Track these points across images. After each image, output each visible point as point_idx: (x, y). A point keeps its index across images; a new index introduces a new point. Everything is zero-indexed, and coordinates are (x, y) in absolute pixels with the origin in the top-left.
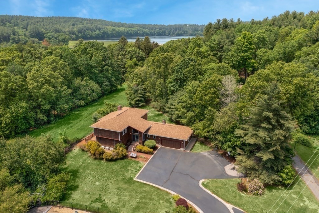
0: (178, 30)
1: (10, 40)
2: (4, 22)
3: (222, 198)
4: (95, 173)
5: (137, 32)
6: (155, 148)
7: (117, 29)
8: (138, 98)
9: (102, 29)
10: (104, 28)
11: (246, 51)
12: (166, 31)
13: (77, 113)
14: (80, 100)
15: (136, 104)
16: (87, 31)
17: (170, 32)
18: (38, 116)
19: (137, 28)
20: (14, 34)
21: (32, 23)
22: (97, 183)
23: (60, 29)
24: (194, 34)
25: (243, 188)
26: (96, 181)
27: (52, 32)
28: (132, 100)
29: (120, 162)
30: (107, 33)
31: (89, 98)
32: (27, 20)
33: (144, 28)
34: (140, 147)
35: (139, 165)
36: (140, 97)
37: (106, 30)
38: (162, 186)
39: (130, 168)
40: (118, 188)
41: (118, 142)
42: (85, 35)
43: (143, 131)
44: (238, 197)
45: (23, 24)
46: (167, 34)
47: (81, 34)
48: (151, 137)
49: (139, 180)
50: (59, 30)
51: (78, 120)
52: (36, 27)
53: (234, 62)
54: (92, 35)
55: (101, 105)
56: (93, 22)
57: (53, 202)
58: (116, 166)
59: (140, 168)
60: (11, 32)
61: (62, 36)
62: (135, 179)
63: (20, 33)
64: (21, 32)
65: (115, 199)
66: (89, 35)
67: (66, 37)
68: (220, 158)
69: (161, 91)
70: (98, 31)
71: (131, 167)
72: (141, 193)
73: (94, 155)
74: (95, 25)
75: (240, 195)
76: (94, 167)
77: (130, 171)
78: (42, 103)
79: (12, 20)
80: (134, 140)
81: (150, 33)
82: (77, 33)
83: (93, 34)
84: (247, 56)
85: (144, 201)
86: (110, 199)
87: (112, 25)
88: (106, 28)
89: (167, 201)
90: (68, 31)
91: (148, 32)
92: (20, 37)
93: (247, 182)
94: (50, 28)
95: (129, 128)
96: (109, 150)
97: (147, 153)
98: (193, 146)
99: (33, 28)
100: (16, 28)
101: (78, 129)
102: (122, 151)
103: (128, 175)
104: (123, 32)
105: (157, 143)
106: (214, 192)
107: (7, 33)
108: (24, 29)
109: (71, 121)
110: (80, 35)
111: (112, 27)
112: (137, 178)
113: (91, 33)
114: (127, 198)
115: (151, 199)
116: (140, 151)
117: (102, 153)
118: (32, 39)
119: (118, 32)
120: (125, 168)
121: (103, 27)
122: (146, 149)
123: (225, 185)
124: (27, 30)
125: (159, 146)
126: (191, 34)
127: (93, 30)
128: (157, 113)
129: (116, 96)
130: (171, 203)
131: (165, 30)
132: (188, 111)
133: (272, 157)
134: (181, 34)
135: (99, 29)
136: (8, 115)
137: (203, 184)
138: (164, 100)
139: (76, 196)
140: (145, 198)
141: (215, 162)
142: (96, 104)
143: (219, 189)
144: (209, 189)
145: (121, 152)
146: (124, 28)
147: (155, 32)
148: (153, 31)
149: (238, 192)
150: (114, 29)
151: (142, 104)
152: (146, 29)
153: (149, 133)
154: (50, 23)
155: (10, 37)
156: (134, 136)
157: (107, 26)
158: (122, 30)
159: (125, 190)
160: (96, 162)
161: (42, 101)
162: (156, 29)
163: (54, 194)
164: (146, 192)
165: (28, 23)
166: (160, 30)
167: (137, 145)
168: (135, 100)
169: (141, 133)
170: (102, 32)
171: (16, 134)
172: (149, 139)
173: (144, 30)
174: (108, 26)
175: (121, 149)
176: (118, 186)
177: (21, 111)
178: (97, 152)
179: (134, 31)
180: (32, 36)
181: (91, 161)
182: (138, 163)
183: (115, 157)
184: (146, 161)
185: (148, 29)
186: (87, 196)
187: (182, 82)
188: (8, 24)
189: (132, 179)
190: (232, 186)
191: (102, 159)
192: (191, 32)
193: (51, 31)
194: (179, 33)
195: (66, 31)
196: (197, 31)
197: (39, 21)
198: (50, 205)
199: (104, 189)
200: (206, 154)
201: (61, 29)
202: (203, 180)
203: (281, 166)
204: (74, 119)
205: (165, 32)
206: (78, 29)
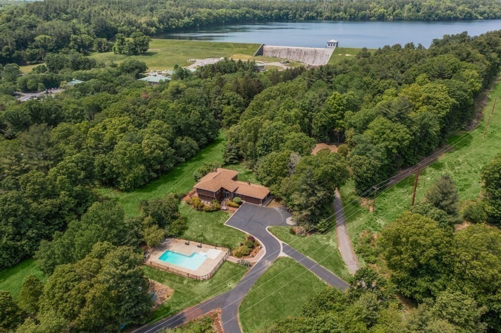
0: (308, 10)
1: (70, 41)
2: (58, 12)
3: (278, 237)
4: (198, 220)
5: (245, 15)
6: (240, 203)
7: (215, 12)
8: (231, 157)
9: (193, 13)
10: (196, 13)
11: (335, 112)
12: (290, 13)
13: (179, 168)
14: (181, 157)
15: (230, 161)
16: (171, 19)
17: (295, 14)
18: (151, 174)
19: (244, 8)
20: (75, 33)
21: (95, 11)
22: (200, 226)
23: (133, 20)
24: (333, 16)
25: (293, 232)
26: (200, 225)
27: (123, 26)
28: (227, 157)
29: (214, 212)
30: (200, 21)
31: (188, 154)
32: (88, 7)
33: (255, 8)
34: (229, 202)
35: (228, 215)
36: (234, 155)
37: (198, 15)
38: (241, 229)
39: (221, 217)
40: (213, 230)
41: (213, 198)
42: (169, 27)
43: (232, 191)
44: (288, 237)
45: (84, 14)
46: (291, 18)
47: (164, 25)
48: (238, 195)
49: (227, 225)
50: (132, 22)
51: (181, 177)
52: (102, 20)
53: (323, 123)
54: (178, 24)
55: (198, 160)
56: (179, 3)
57: (174, 236)
58: (212, 215)
59: (228, 217)
60: (71, 30)
61: (139, 36)
62: (224, 224)
63: (83, 30)
64: (82, 27)
65: (212, 236)
66: (175, 25)
67: (145, 38)
68: (286, 212)
69: (251, 152)
70: (186, 17)
71: (223, 216)
72: (228, 232)
73: (197, 207)
74: (182, 9)
75: (290, 236)
76: (197, 216)
77: (221, 219)
78: (154, 164)
79: (67, 8)
80: (226, 197)
81: (264, 16)
82: (158, 25)
83: (180, 23)
84: (336, 117)
85: (229, 237)
86: (208, 235)
87: (208, 7)
88: (199, 12)
89: (243, 237)
90: (145, 22)
91: (262, 15)
92: (83, 36)
93: (297, 229)
94: (121, 19)
95: (222, 189)
96: (208, 204)
97: (235, 207)
98: (270, 203)
99: (99, 22)
100: (75, 21)
101: (182, 185)
102: (217, 205)
103: (220, 221)
104: (224, 17)
105: (242, 199)
106: (274, 234)
107: (66, 32)
108: (86, 22)
109: (176, 178)
110: (161, 27)
111: (208, 10)
112: (226, 224)
113: (177, 21)
114: (219, 235)
115: (233, 236)
116: (230, 205)
117: (203, 206)
118: (99, 39)
119: (216, 17)
120: (218, 217)
121: (194, 12)
122: (233, 204)
123: (282, 230)
124: (90, 24)
125: (244, 202)
126: (328, 17)
127: (179, 17)
128: (248, 170)
129: (212, 150)
130: (245, 239)
131: (288, 11)
132: (268, 176)
133: (309, 213)
134: (313, 17)
135: (189, 15)
136: (131, 175)
137: (268, 229)
138: (254, 160)
139: (187, 233)
140: (230, 235)
141: (281, 215)
142: (194, 159)
143: (277, 232)
144: (271, 232)
145: (215, 206)
146: (224, 10)
147: (272, 14)
148: (269, 13)
149: (289, 234)
150: (211, 13)
151: (235, 161)
152: (259, 9)
153: (237, 192)
154: (119, 10)
155: (70, 37)
156: (225, 194)
157: (199, 9)
158: (222, 13)
159: (218, 230)
160: (198, 212)
161: (153, 163)
162: (274, 9)
163: (175, 231)
164: (230, 232)
165: (90, 12)
166: (280, 10)
167: (227, 201)
168: (229, 158)
169: (230, 192)
170: (193, 19)
171: (134, 188)
172: (237, 196)
173: (256, 12)
174: (202, 8)
175: (216, 204)
176: (213, 228)
177: (141, 172)
178: (199, 206)
179: (240, 14)
180: (99, 34)
181: (194, 211)
182: (227, 213)
183: (212, 209)
184: (233, 212)
185: (261, 9)
186: (194, 233)
187: (267, 148)
188: (64, 16)
189: (222, 224)
190: (287, 231)
191: (203, 210)
192: (327, 14)
193: (122, 23)
194: (310, 15)
195: (142, 22)
196: (338, 12)
197: (105, 8)
198: (173, 237)
199: (205, 230)
200: (277, 209)
201: (135, 20)
202: (269, 226)
203: (318, 220)
204: (177, 176)
205: (287, 14)
206: (159, 18)
